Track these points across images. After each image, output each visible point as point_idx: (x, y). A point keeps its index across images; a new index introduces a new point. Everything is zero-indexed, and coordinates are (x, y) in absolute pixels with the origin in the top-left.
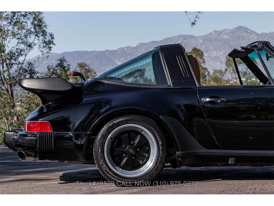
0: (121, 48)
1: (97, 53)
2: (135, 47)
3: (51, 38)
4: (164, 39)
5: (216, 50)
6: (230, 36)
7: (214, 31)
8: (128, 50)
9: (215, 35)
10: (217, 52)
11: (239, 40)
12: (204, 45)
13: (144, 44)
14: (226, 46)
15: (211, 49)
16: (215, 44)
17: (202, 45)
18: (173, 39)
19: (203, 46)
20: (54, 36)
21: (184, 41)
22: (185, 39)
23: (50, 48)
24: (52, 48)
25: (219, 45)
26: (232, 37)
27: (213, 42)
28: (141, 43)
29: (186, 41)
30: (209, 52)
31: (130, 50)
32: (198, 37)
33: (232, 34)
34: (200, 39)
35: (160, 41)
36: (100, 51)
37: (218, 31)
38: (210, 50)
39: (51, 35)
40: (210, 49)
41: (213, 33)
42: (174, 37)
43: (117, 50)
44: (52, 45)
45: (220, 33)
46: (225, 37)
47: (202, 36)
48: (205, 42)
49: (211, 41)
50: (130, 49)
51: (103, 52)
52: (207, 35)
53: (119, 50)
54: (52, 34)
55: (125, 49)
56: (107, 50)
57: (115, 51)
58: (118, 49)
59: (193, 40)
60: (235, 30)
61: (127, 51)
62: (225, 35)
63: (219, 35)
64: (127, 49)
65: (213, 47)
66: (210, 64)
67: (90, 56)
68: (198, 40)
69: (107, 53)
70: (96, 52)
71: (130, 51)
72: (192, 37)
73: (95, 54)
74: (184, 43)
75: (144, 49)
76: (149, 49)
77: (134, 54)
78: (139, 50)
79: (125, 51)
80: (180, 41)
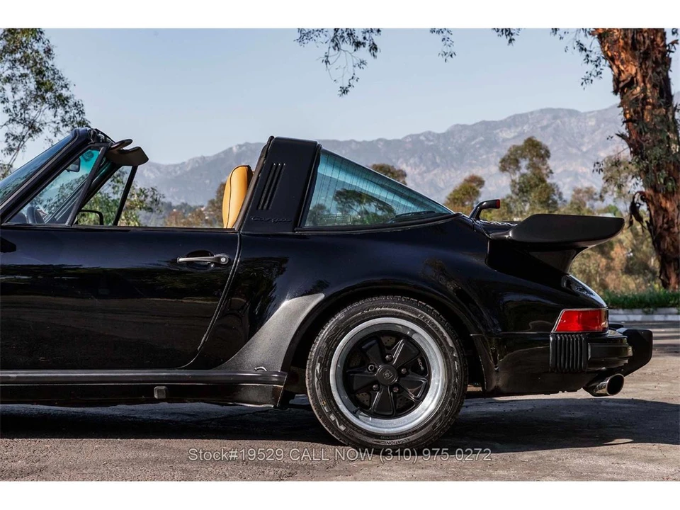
0: (411, 136)
1: (358, 145)
2: (443, 134)
4: (510, 117)
8: (428, 139)
12: (600, 131)
13: (465, 127)
17: (594, 131)
18: (530, 117)
19: (596, 133)
21: (553, 123)
22: (555, 118)
28: (457, 125)
29: (559, 121)
30: (610, 148)
31: (432, 141)
32: (585, 113)
34: (590, 117)
35: (501, 121)
36: (364, 142)
42: (532, 113)
43: (402, 139)
47: (596, 113)
48: (603, 125)
49: (616, 122)
50: (431, 138)
51: (371, 143)
52: (606, 110)
53: (407, 140)
55: (422, 138)
56: (380, 140)
57: (399, 141)
58: (406, 137)
59: (573, 120)
61: (426, 142)
64: (425, 137)
67: (344, 152)
68: (585, 119)
69: (380, 146)
70: (357, 142)
71: (432, 143)
72: (572, 113)
73: (353, 146)
74: (554, 125)
75: (463, 139)
76: (474, 138)
77: (442, 149)
78: (452, 140)
79: (422, 142)
80: (545, 123)
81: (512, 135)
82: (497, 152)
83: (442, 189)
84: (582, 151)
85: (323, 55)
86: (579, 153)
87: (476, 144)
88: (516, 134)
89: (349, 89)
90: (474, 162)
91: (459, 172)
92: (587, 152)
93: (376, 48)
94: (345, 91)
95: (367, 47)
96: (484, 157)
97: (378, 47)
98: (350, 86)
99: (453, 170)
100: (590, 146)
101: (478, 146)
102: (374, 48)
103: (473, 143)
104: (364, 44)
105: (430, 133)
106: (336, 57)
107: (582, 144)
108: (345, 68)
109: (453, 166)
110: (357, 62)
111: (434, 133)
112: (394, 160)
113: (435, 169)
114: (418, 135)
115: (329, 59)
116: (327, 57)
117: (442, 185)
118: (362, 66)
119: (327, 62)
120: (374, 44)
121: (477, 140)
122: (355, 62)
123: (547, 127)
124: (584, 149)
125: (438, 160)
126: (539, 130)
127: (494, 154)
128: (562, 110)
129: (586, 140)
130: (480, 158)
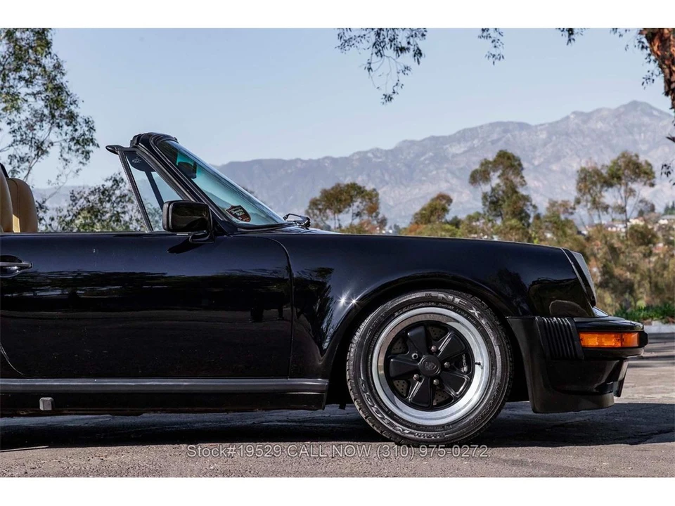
0: (358, 153)
1: (304, 164)
2: (391, 151)
3: (87, 129)
4: (459, 132)
5: (579, 156)
6: (612, 124)
7: (574, 113)
8: (376, 156)
9: (576, 121)
10: (581, 161)
11: (631, 133)
12: (551, 144)
13: (413, 143)
14: (602, 146)
15: (568, 154)
16: (575, 143)
17: (545, 145)
18: (479, 131)
19: (548, 146)
20: (94, 124)
21: (504, 137)
22: (506, 131)
23: (88, 152)
24: (91, 154)
25: (585, 144)
26: (615, 126)
27: (571, 138)
28: (405, 141)
29: (509, 135)
30: (562, 161)
31: (379, 158)
32: (536, 126)
33: (616, 120)
34: (541, 130)
35: (450, 136)
36: (310, 161)
37: (582, 114)
38: (565, 157)
39: (87, 122)
40: (565, 154)
41: (572, 116)
42: (481, 127)
43: (350, 156)
44: (91, 148)
45: (586, 117)
46: (600, 125)
47: (547, 125)
48: (554, 138)
49: (567, 134)
50: (379, 155)
51: (318, 161)
52: (557, 122)
53: (355, 158)
54: (90, 120)
55: (370, 155)
56: (327, 158)
57: (346, 158)
58: (353, 155)
59: (524, 133)
60: (622, 110)
61: (374, 160)
62: (600, 122)
63: (585, 122)
64: (373, 154)
65: (571, 150)
66: (564, 188)
67: (289, 171)
68: (536, 132)
69: (327, 165)
70: (303, 161)
71: (380, 160)
72: (522, 126)
73: (299, 165)
74: (504, 139)
75: (412, 155)
76: (423, 154)
77: (390, 166)
78: (400, 156)
79: (369, 159)
80: (495, 136)
81: (462, 150)
82: (447, 168)
83: (392, 207)
84: (533, 164)
85: (365, 62)
86: (531, 167)
87: (425, 160)
88: (466, 149)
89: (393, 96)
90: (424, 178)
91: (408, 189)
92: (539, 166)
93: (420, 54)
94: (389, 98)
95: (412, 53)
96: (434, 172)
97: (422, 52)
98: (394, 93)
99: (402, 187)
100: (542, 160)
101: (427, 162)
102: (418, 53)
103: (422, 159)
104: (408, 49)
105: (378, 149)
106: (380, 63)
107: (533, 158)
108: (388, 74)
109: (402, 184)
110: (401, 68)
111: (382, 150)
112: (341, 178)
113: (384, 186)
114: (367, 152)
115: (372, 66)
116: (370, 63)
117: (391, 203)
118: (407, 72)
119: (370, 69)
120: (418, 49)
121: (427, 156)
122: (399, 68)
123: (498, 140)
124: (536, 163)
125: (387, 178)
126: (489, 144)
127: (445, 170)
128: (512, 123)
129: (537, 153)
130: (430, 174)
